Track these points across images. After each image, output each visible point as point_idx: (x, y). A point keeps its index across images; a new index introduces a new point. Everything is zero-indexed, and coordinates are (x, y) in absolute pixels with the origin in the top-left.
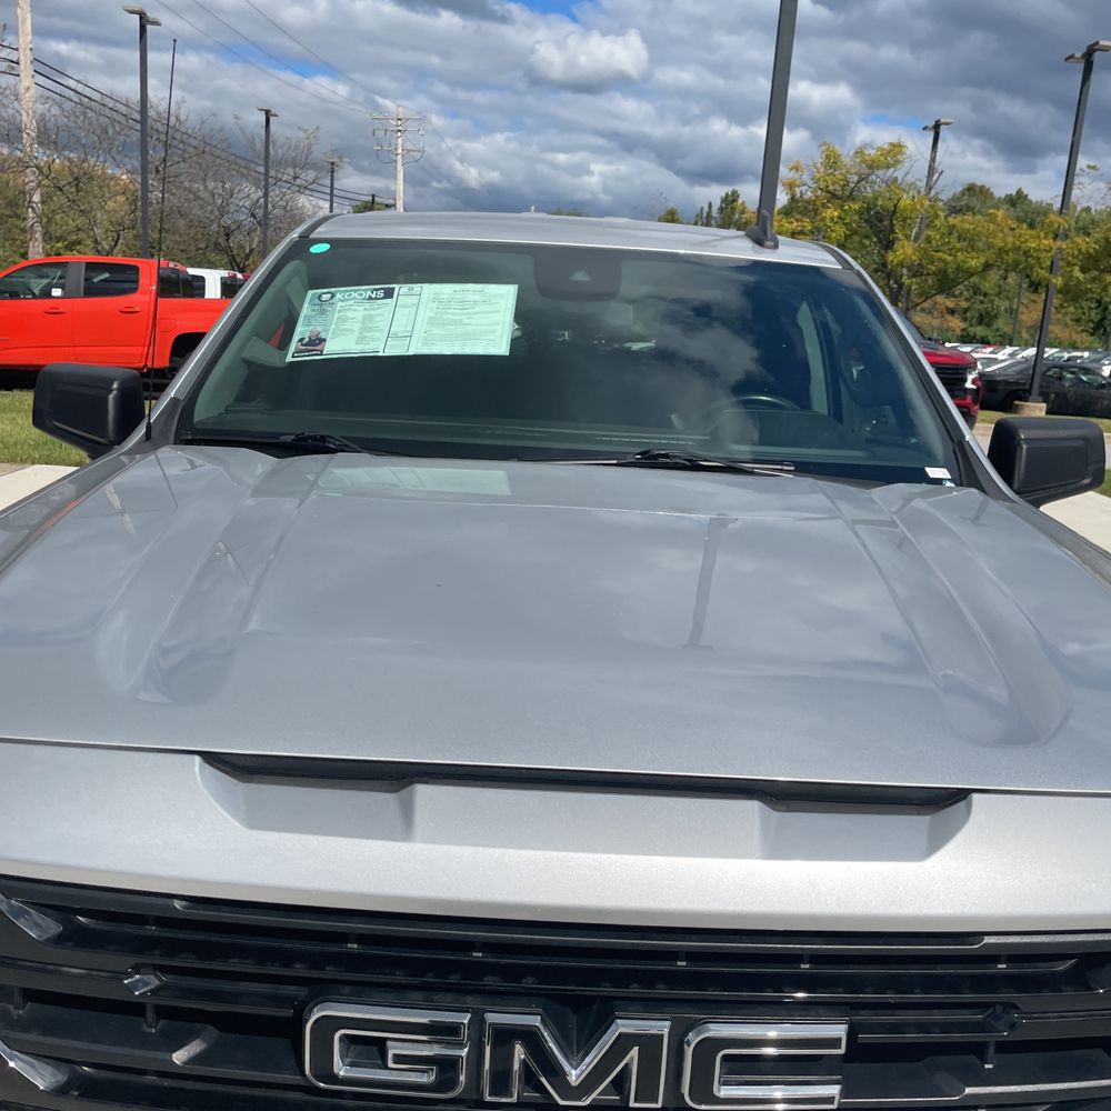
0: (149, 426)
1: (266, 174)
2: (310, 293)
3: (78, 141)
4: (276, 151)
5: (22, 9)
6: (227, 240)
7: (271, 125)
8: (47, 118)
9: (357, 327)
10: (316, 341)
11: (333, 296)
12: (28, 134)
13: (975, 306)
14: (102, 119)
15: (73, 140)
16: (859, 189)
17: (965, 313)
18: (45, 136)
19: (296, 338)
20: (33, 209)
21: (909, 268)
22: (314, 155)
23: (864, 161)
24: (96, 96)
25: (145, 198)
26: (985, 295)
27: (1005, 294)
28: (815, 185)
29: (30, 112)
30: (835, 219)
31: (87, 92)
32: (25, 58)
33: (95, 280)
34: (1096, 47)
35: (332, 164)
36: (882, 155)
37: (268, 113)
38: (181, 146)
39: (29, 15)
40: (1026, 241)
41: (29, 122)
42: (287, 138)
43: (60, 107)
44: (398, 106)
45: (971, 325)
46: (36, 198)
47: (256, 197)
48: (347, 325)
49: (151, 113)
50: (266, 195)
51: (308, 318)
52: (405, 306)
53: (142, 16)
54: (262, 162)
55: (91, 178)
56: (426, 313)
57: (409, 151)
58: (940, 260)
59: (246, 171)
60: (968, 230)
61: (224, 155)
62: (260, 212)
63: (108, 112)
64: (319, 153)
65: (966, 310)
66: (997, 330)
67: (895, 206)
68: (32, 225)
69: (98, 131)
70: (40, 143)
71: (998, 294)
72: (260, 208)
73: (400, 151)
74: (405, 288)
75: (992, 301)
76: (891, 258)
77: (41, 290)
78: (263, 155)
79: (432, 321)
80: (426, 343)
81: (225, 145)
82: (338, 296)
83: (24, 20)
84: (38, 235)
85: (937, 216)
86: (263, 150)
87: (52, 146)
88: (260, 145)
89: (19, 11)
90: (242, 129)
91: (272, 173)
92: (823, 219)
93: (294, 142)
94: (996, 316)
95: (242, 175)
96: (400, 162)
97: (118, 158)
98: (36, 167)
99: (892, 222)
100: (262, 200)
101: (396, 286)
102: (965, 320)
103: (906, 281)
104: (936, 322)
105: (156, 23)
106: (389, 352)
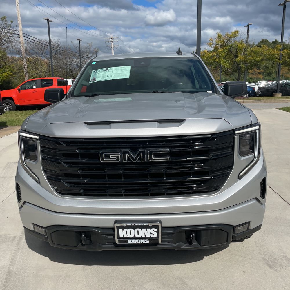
0: (67, 96)
1: (80, 55)
2: (93, 71)
3: (35, 52)
4: (82, 50)
5: (19, 21)
6: (72, 72)
7: (80, 43)
8: (27, 47)
9: (102, 76)
10: (95, 79)
11: (97, 71)
12: (23, 51)
13: (266, 71)
14: (40, 46)
15: (34, 52)
16: (228, 43)
17: (264, 73)
18: (27, 52)
19: (91, 79)
20: (25, 69)
21: (242, 62)
22: (91, 49)
23: (228, 36)
24: (38, 41)
25: (52, 64)
26: (269, 68)
27: (274, 67)
28: (216, 44)
29: (23, 46)
30: (222, 52)
31: (36, 40)
32: (21, 33)
33: (43, 84)
34: (286, 1)
35: (96, 51)
36: (232, 34)
37: (79, 40)
38: (59, 51)
39: (21, 22)
40: (271, 52)
41: (23, 48)
42: (84, 46)
43: (30, 44)
44: (111, 35)
45: (265, 76)
46: (26, 67)
47: (78, 61)
48: (100, 76)
49: (52, 43)
50: (80, 61)
51: (93, 75)
52: (110, 71)
53: (48, 20)
54: (79, 52)
55: (39, 61)
56: (114, 72)
57: (115, 46)
58: (250, 59)
59: (75, 55)
60: (256, 51)
61: (70, 52)
62: (79, 65)
63: (41, 44)
64: (92, 49)
65: (264, 72)
66: (273, 77)
67: (237, 47)
68: (25, 73)
69: (39, 49)
70: (26, 53)
71: (272, 68)
72: (79, 64)
73: (112, 46)
74: (110, 68)
75: (270, 70)
76: (237, 60)
77: (31, 87)
78: (79, 51)
79: (115, 74)
80: (114, 77)
81: (70, 49)
82: (98, 71)
83: (20, 24)
84: (27, 76)
85: (248, 48)
86: (79, 49)
87: (29, 54)
88: (78, 48)
89: (18, 22)
90: (73, 45)
91: (81, 55)
92: (219, 52)
93: (86, 47)
94: (272, 73)
95: (74, 56)
96: (113, 49)
97: (45, 55)
98: (25, 59)
99: (236, 51)
100: (80, 62)
101: (108, 68)
102: (264, 75)
103: (241, 65)
104: (255, 76)
105: (51, 21)
106: (108, 80)
